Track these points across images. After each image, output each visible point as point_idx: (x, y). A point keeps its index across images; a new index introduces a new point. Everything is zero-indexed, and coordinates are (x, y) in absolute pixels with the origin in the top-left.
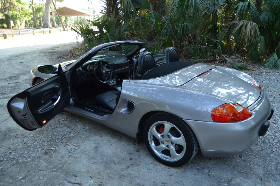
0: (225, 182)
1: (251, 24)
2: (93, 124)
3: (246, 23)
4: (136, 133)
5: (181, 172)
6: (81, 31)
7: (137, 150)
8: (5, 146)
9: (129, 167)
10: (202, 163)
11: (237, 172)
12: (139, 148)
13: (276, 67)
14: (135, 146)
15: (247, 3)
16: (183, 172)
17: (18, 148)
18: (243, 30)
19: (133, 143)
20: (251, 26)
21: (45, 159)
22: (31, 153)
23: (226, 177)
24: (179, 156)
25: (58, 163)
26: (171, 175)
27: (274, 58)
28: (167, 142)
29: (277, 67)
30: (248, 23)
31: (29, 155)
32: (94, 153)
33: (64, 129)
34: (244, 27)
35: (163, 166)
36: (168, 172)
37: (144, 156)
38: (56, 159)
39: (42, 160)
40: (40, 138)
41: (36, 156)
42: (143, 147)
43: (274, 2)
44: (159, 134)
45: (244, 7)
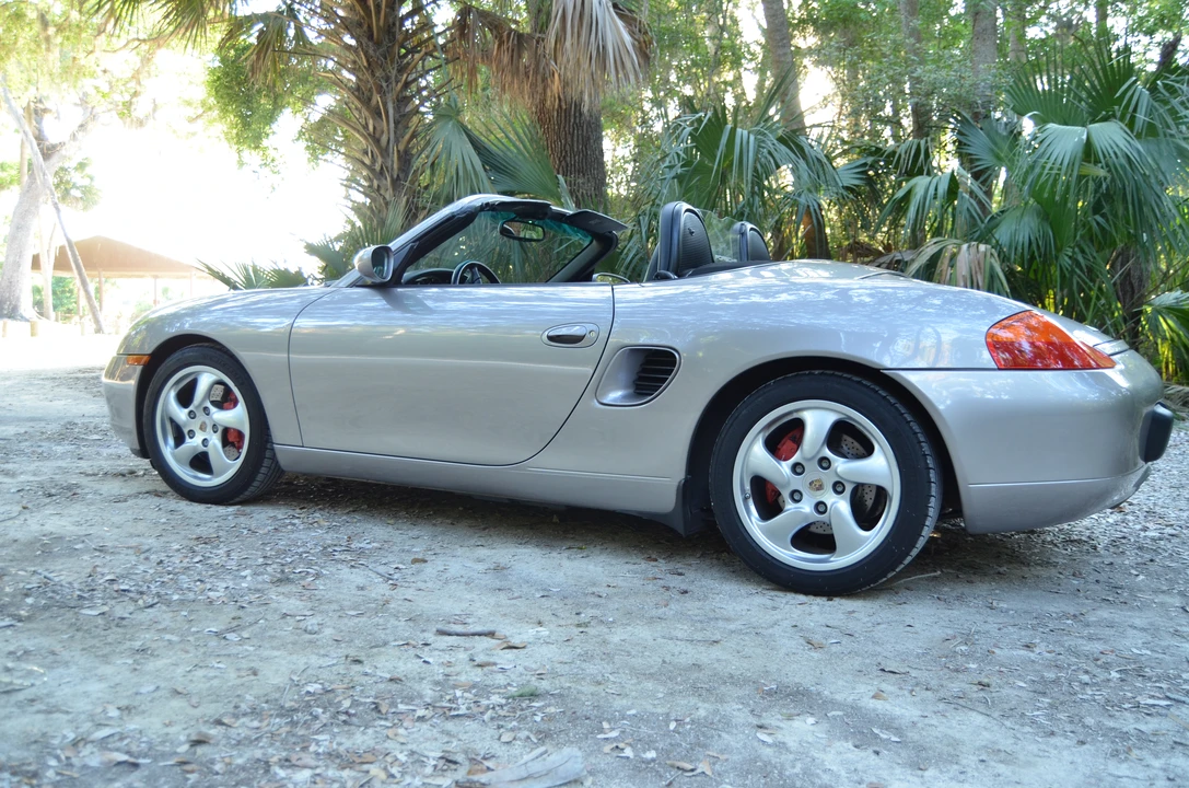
1: (973, 250)
3: (950, 249)
4: (676, 484)
7: (672, 571)
9: (671, 603)
16: (891, 606)
18: (941, 275)
19: (644, 559)
20: (971, 258)
21: (286, 592)
23: (1058, 609)
24: (873, 538)
25: (356, 600)
26: (851, 612)
28: (818, 489)
30: (959, 247)
34: (947, 258)
38: (340, 593)
39: (277, 596)
43: (1046, 163)
44: (783, 463)
45: (936, 190)
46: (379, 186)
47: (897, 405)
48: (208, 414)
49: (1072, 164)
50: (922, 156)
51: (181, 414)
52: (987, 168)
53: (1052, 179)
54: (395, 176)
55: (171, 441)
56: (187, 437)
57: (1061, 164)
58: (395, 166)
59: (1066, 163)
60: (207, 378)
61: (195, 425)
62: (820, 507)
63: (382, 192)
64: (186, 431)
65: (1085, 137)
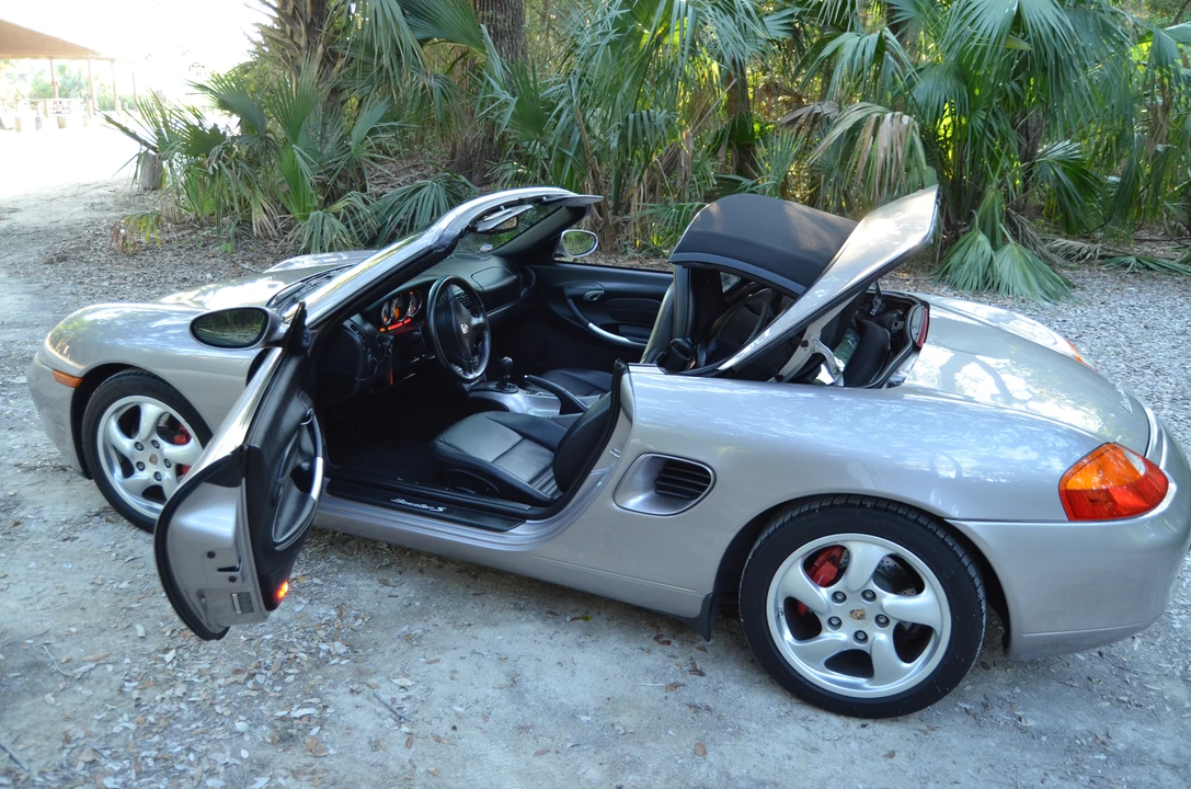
0: (1090, 750)
1: (896, 121)
2: (421, 571)
3: (875, 116)
4: (703, 595)
5: (918, 733)
6: (159, 133)
7: (690, 667)
8: (35, 731)
9: (708, 747)
10: (968, 688)
11: (1108, 704)
12: (691, 655)
13: (990, 283)
14: (669, 649)
15: (875, 36)
16: (926, 733)
17: (116, 735)
18: (863, 143)
19: (656, 638)
20: (894, 128)
21: (294, 768)
22: (207, 750)
23: (1084, 728)
25: (375, 778)
26: (891, 755)
27: (980, 251)
28: (859, 618)
29: (995, 285)
30: (884, 113)
31: (199, 760)
32: (515, 706)
33: (298, 608)
34: (870, 130)
35: (836, 721)
36: (869, 741)
37: (736, 688)
38: (354, 760)
39: (286, 777)
40: (204, 665)
41: (241, 759)
42: (703, 649)
43: (975, 34)
44: (821, 589)
45: (863, 54)
46: (292, 31)
47: (955, 548)
48: (158, 447)
49: (999, 37)
50: (848, 8)
51: (126, 444)
52: (905, 22)
53: (979, 50)
54: (309, 21)
55: (118, 471)
56: (137, 470)
57: (989, 36)
58: (309, 10)
59: (994, 36)
60: (152, 410)
61: (143, 456)
62: (861, 636)
63: (296, 38)
64: (134, 463)
65: (1015, 9)
